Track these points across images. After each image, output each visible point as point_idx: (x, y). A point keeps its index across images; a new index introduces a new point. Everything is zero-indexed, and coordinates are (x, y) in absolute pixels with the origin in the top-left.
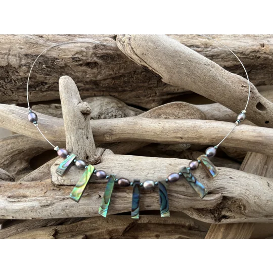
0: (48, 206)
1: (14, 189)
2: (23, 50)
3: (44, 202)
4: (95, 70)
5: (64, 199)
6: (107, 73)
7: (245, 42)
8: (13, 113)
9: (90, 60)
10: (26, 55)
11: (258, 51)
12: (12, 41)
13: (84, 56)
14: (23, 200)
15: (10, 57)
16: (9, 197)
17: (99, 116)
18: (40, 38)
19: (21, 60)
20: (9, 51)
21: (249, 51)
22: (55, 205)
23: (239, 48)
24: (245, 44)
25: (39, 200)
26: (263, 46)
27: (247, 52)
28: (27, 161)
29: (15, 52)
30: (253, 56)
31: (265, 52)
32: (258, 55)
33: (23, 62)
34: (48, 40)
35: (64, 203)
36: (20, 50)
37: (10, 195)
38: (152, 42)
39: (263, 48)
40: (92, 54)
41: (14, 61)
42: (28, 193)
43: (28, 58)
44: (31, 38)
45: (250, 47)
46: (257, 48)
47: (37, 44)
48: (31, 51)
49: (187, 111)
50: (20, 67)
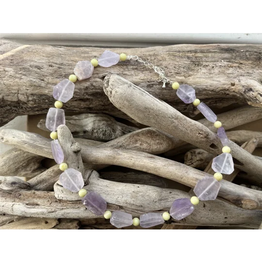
0: (53, 212)
1: (30, 198)
2: (29, 91)
3: (50, 210)
4: (87, 103)
5: (63, 209)
6: (97, 103)
7: (218, 81)
8: (26, 144)
9: (82, 97)
10: (32, 94)
11: (228, 90)
12: (20, 84)
13: (78, 95)
14: (37, 207)
15: (19, 95)
16: (27, 204)
17: (93, 130)
18: (42, 81)
19: (28, 97)
20: (18, 91)
21: (219, 89)
22: (57, 212)
23: (211, 86)
24: (217, 82)
25: (47, 208)
26: (233, 85)
27: (218, 90)
28: (38, 163)
29: (23, 92)
30: (222, 93)
31: (234, 91)
32: (227, 92)
33: (30, 99)
34: (48, 83)
35: (63, 211)
36: (26, 91)
37: (27, 202)
38: (127, 100)
39: (233, 87)
40: (84, 93)
41: (22, 98)
42: (39, 203)
43: (34, 96)
44: (35, 82)
45: (220, 86)
46: (227, 87)
47: (40, 86)
48: (36, 92)
49: (157, 141)
50: (28, 101)
